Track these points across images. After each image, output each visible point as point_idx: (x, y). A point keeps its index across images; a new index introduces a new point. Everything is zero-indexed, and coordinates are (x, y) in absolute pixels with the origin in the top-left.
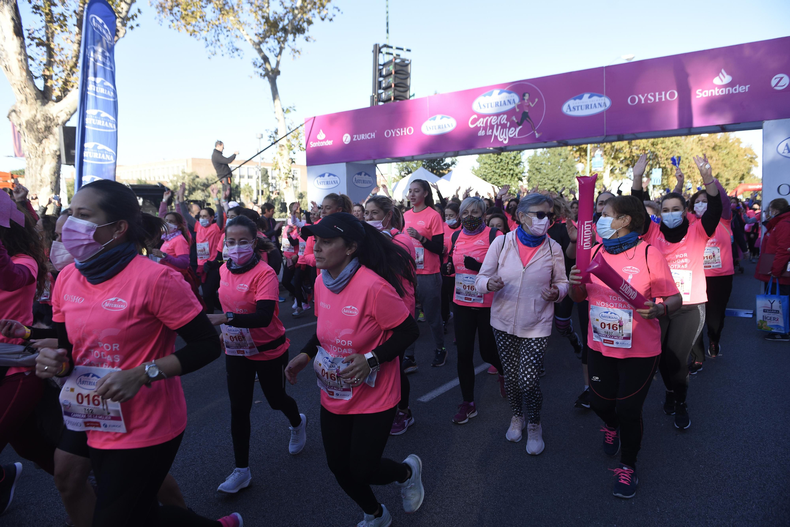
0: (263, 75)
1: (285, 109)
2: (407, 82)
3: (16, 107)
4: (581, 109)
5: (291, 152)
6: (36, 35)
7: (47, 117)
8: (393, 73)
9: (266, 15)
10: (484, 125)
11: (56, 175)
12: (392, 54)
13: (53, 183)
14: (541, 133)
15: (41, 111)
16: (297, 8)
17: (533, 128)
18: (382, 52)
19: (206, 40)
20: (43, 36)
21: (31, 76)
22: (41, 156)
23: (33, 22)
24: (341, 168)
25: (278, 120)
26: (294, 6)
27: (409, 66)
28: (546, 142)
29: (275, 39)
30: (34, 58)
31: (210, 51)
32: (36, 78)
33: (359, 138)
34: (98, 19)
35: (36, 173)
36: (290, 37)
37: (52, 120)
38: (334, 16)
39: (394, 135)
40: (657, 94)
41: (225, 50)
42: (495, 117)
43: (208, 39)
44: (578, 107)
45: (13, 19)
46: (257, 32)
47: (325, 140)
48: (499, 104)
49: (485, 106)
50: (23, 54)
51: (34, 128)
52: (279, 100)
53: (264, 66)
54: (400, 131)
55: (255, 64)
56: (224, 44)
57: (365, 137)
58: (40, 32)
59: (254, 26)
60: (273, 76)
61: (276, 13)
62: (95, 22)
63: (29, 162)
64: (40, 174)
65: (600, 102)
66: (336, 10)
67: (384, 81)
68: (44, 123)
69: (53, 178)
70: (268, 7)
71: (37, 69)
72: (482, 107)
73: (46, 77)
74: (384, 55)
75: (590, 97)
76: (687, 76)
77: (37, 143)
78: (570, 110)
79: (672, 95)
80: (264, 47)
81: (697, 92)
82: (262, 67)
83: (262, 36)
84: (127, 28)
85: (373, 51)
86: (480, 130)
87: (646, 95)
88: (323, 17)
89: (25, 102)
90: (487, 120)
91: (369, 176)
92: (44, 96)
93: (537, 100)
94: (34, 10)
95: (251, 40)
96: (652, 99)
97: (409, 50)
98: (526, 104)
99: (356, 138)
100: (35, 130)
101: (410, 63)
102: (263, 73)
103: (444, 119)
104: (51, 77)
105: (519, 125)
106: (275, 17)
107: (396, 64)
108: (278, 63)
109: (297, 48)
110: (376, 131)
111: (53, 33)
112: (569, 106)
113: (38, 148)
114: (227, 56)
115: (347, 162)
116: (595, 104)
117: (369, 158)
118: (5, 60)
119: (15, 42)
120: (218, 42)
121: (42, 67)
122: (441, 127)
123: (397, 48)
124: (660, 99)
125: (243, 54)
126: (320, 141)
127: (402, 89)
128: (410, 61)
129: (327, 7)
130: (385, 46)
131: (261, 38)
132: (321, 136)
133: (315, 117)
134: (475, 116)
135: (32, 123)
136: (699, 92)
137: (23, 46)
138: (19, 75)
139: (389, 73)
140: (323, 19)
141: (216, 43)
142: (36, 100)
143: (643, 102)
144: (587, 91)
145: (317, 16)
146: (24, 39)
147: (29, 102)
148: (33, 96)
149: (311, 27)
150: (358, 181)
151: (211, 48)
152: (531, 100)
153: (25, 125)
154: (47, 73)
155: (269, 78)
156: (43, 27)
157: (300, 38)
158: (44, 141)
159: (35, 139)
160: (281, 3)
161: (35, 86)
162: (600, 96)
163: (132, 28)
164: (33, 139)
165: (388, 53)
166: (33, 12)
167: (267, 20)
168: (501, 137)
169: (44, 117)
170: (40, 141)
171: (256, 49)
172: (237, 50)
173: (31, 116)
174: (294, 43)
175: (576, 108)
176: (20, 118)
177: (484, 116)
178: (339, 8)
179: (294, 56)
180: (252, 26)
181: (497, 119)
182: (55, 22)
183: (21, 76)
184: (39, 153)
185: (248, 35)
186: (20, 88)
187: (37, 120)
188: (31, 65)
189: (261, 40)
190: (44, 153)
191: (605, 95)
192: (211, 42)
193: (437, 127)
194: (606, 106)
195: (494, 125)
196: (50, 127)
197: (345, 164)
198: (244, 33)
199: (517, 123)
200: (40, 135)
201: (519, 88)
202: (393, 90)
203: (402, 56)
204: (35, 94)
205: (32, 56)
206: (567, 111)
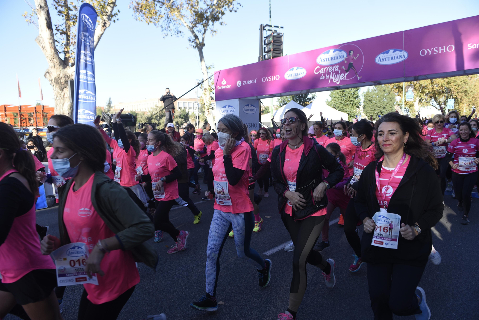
0: (194, 46)
1: (208, 67)
2: (281, 47)
3: (49, 70)
4: (388, 60)
5: (211, 93)
6: (60, 28)
7: (66, 75)
8: (272, 42)
9: (196, 10)
10: (324, 73)
11: (71, 109)
12: (271, 30)
13: (69, 114)
14: (361, 77)
15: (62, 72)
16: (214, 5)
17: (356, 73)
18: (265, 30)
19: (162, 27)
20: (64, 29)
21: (57, 52)
22: (63, 98)
23: (58, 20)
24: (236, 102)
25: (204, 74)
26: (212, 4)
27: (282, 37)
28: (365, 82)
29: (201, 24)
30: (59, 42)
31: (164, 33)
32: (60, 53)
33: (246, 83)
34: (86, 16)
35: (60, 108)
36: (210, 23)
37: (69, 77)
38: (238, 9)
39: (267, 81)
40: (440, 48)
41: (173, 32)
42: (331, 67)
43: (163, 26)
44: (386, 58)
45: (46, 19)
46: (191, 21)
47: (226, 85)
48: (334, 59)
49: (324, 60)
50: (52, 39)
51: (59, 82)
52: (204, 61)
53: (195, 41)
54: (271, 78)
55: (189, 40)
56: (172, 29)
57: (250, 82)
58: (62, 26)
59: (189, 17)
60: (200, 47)
61: (202, 9)
62: (85, 18)
63: (56, 102)
64: (62, 109)
65: (401, 55)
66: (239, 5)
67: (267, 47)
68: (64, 79)
69: (70, 110)
70: (197, 5)
71: (60, 48)
72: (323, 61)
73: (65, 53)
74: (266, 31)
75: (394, 52)
76: (460, 35)
77: (61, 90)
78: (381, 61)
79: (450, 48)
80: (195, 29)
81: (469, 45)
82: (194, 42)
83: (194, 23)
84: (112, 22)
85: (260, 29)
86: (322, 76)
87: (432, 49)
88: (231, 10)
89: (54, 67)
90: (326, 69)
91: (254, 106)
92: (64, 63)
93: (358, 55)
94: (59, 14)
95: (187, 25)
96: (437, 51)
97: (282, 28)
98: (351, 58)
99: (245, 83)
100: (59, 83)
101: (283, 35)
102: (195, 45)
103: (299, 69)
104: (68, 52)
105: (347, 72)
106: (201, 11)
107: (274, 36)
108: (203, 39)
109: (215, 29)
110: (257, 78)
111: (69, 26)
112: (380, 58)
113: (61, 93)
114: (174, 36)
115: (239, 98)
116: (397, 56)
117: (253, 95)
118: (42, 43)
119: (47, 32)
120: (169, 28)
121: (64, 46)
122: (297, 75)
123: (275, 27)
124: (442, 51)
125: (184, 35)
126: (223, 85)
127: (277, 52)
128: (282, 34)
129: (233, 4)
130: (267, 25)
131: (194, 24)
132: (224, 82)
133: (220, 71)
134: (318, 67)
135: (58, 79)
136: (470, 45)
137: (52, 35)
138: (50, 51)
139: (270, 42)
140: (231, 11)
141: (168, 29)
142: (59, 65)
143: (430, 54)
144: (392, 48)
145: (227, 9)
146: (53, 30)
147: (56, 67)
148: (58, 63)
149: (224, 16)
150: (246, 110)
151: (165, 32)
152: (355, 55)
153: (54, 80)
154: (66, 50)
155: (198, 48)
156: (64, 23)
157: (217, 23)
158: (64, 90)
159: (60, 88)
160: (204, 2)
161: (59, 58)
162: (401, 51)
163: (114, 21)
164: (58, 88)
165: (269, 30)
166: (58, 14)
167: (196, 13)
168: (335, 80)
169: (64, 75)
170: (62, 89)
171: (190, 31)
172: (180, 32)
173: (57, 75)
174: (213, 26)
175: (385, 59)
176: (51, 76)
177: (324, 67)
178: (241, 4)
179: (212, 34)
180: (188, 18)
181: (333, 68)
182: (71, 20)
183: (51, 52)
184: (62, 96)
185: (186, 23)
186: (51, 59)
187: (61, 78)
188: (57, 45)
189: (193, 25)
190: (64, 96)
191: (404, 50)
192: (165, 28)
193: (294, 75)
194: (405, 57)
195: (330, 72)
196: (67, 81)
197: (238, 99)
198: (184, 22)
199: (346, 70)
200: (62, 86)
201: (346, 47)
202: (272, 53)
203: (278, 32)
204: (59, 62)
205: (58, 40)
206: (378, 62)
